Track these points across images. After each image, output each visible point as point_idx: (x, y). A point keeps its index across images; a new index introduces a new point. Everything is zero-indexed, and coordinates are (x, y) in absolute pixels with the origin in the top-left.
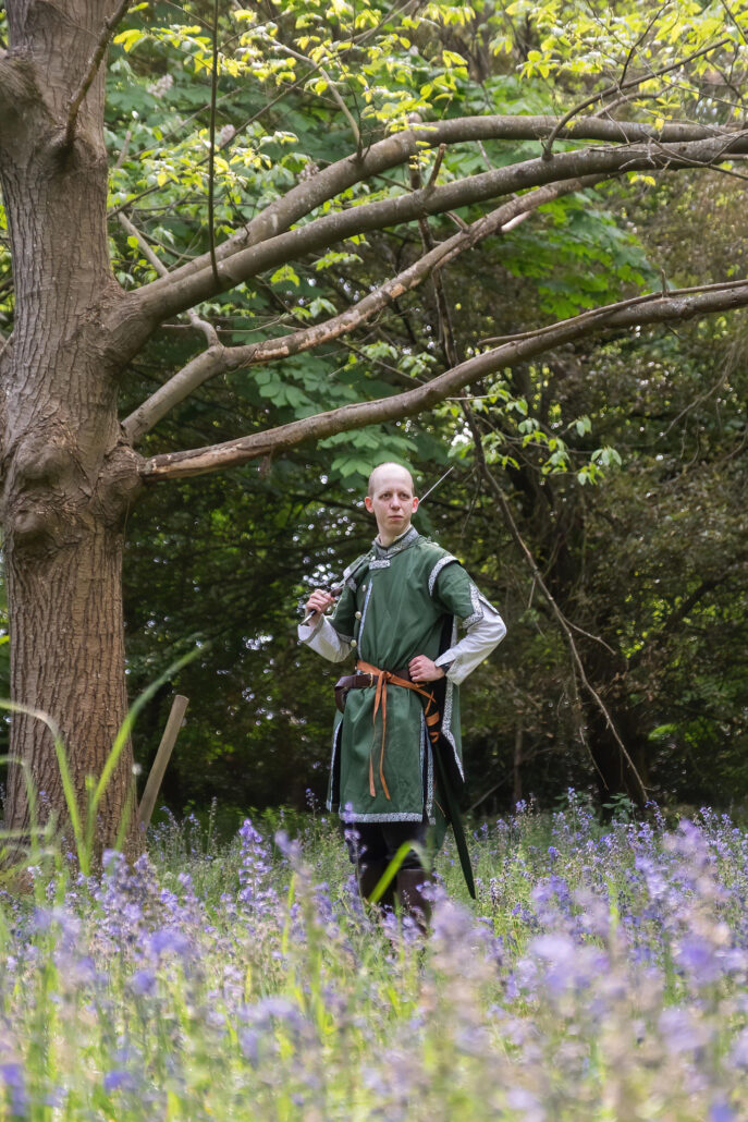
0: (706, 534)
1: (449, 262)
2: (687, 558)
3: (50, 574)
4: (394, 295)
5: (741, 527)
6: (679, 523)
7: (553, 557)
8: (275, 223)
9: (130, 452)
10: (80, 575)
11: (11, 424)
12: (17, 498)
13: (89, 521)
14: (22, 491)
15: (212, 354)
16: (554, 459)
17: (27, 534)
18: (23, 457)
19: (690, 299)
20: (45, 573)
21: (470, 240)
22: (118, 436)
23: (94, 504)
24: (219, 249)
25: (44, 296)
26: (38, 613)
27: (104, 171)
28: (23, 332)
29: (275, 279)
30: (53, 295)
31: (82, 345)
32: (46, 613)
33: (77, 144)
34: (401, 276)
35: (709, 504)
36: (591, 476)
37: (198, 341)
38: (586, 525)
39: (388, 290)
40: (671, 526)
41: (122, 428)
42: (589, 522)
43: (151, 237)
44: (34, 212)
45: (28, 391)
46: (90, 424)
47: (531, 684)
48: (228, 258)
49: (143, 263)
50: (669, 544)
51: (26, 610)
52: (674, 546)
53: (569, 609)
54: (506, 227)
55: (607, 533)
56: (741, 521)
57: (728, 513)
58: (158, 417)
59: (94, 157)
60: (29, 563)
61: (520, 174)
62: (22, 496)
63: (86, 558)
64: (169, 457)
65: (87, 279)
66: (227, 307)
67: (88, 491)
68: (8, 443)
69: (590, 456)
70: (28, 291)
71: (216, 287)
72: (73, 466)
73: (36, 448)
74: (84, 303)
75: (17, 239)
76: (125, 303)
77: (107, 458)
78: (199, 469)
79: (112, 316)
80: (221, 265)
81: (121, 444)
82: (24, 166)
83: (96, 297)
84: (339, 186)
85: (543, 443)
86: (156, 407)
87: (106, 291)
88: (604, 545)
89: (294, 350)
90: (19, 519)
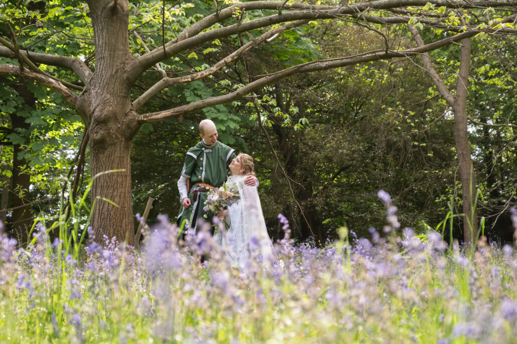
0: (340, 151)
1: (247, 51)
2: (334, 159)
3: (105, 154)
4: (228, 61)
5: (353, 149)
6: (332, 147)
7: (288, 158)
8: (187, 36)
9: (134, 113)
10: (116, 155)
11: (93, 102)
12: (94, 128)
13: (119, 136)
14: (96, 125)
15: (164, 80)
16: (286, 121)
17: (97, 140)
18: (96, 113)
19: (327, 63)
20: (104, 154)
21: (255, 43)
22: (130, 107)
23: (121, 130)
24: (167, 44)
25: (105, 58)
26: (101, 168)
27: (128, 16)
28: (98, 71)
29: (189, 56)
30: (109, 58)
31: (118, 75)
32: (104, 168)
33: (118, 6)
34: (231, 55)
35: (342, 141)
36: (299, 127)
37: (159, 76)
38: (300, 147)
39: (226, 60)
40: (329, 148)
41: (132, 105)
42: (301, 146)
43: (146, 41)
44: (103, 29)
45: (99, 91)
46: (120, 103)
47: (279, 201)
48: (169, 47)
49: (142, 49)
50: (328, 154)
51: (97, 167)
52: (330, 154)
53: (293, 176)
54: (269, 40)
55: (307, 150)
56: (353, 147)
57: (349, 144)
58: (145, 102)
59: (124, 11)
60: (98, 150)
61: (271, 19)
62: (96, 127)
63: (118, 149)
64: (148, 115)
65: (121, 53)
66: (173, 66)
67: (119, 126)
68: (92, 109)
69: (298, 120)
70: (100, 56)
71: (165, 57)
72: (114, 117)
73: (101, 111)
74: (119, 61)
75: (97, 38)
76: (133, 61)
77: (126, 115)
78: (157, 119)
79: (129, 66)
80: (167, 49)
81: (131, 110)
82: (100, 13)
83: (123, 59)
84: (209, 24)
85: (282, 116)
86: (144, 98)
87: (127, 57)
88: (306, 154)
89: (193, 80)
90: (95, 135)
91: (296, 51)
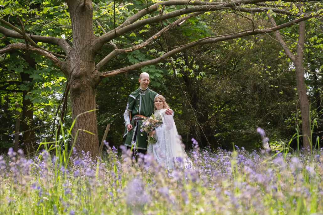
0: (225, 91)
1: (166, 32)
2: (221, 97)
3: (80, 97)
4: (155, 38)
6: (220, 89)
7: (193, 97)
8: (129, 23)
9: (97, 72)
10: (87, 98)
11: (72, 65)
13: (89, 86)
15: (115, 51)
16: (191, 74)
17: (75, 89)
18: (74, 72)
19: (217, 38)
20: (79, 97)
21: (171, 26)
22: (95, 68)
23: (90, 82)
24: (117, 28)
25: (79, 38)
27: (92, 11)
28: (74, 46)
29: (131, 35)
30: (81, 38)
31: (87, 48)
32: (79, 106)
33: (86, 5)
34: (156, 34)
35: (226, 85)
36: (199, 78)
37: (112, 48)
39: (153, 37)
40: (217, 89)
41: (96, 66)
42: (200, 89)
43: (104, 26)
45: (75, 58)
46: (89, 65)
47: (188, 123)
48: (118, 30)
49: (101, 31)
50: (217, 93)
51: (75, 105)
52: (219, 94)
53: (196, 107)
54: (180, 24)
55: (204, 91)
56: (233, 89)
57: (230, 87)
58: (104, 64)
59: (90, 8)
60: (76, 95)
61: (181, 12)
62: (74, 81)
63: (88, 94)
64: (106, 72)
65: (88, 34)
66: (121, 41)
67: (88, 80)
68: (71, 70)
69: (199, 74)
70: (76, 37)
71: (116, 36)
72: (85, 74)
73: (77, 70)
74: (88, 39)
75: (73, 26)
76: (96, 39)
77: (93, 73)
78: (112, 75)
79: (94, 42)
80: (117, 31)
81: (95, 70)
82: (75, 10)
83: (90, 38)
84: (143, 15)
85: (189, 71)
86: (103, 62)
87: (92, 37)
88: (204, 94)
89: (133, 50)
90: (73, 86)
91: (197, 30)
